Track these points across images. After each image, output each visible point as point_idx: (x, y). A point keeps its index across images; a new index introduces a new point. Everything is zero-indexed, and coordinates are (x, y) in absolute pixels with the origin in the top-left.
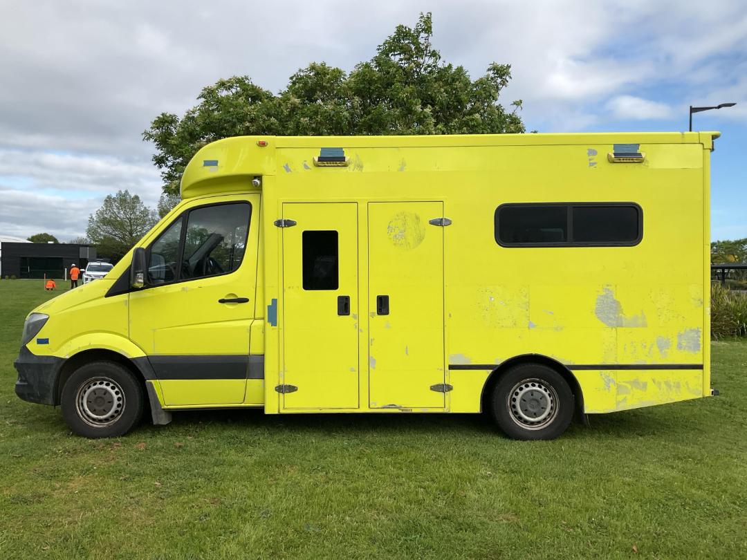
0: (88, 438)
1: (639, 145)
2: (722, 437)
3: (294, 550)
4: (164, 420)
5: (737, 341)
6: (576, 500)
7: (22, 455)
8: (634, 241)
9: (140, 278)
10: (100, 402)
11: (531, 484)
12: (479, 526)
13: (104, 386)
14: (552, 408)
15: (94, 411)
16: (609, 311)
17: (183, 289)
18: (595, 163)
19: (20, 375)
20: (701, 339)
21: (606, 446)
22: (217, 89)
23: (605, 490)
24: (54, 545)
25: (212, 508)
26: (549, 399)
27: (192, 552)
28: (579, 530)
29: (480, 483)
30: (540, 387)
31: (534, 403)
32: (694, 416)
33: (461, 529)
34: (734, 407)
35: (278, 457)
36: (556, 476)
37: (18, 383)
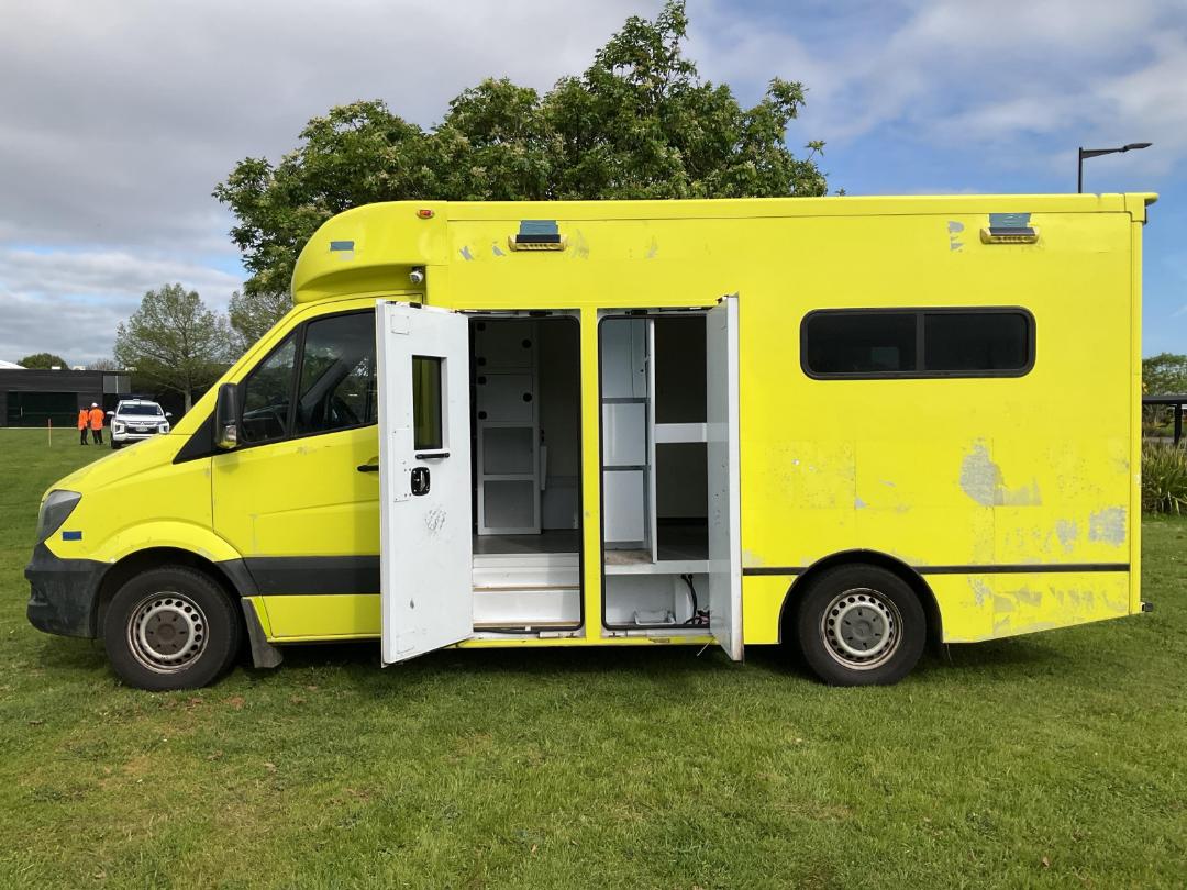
0: (149, 690)
1: (1030, 214)
2: (1156, 677)
3: (503, 872)
4: (272, 661)
5: (1159, 520)
6: (945, 784)
7: (45, 721)
8: (1021, 369)
9: (232, 434)
10: (167, 631)
11: (868, 758)
12: (794, 829)
13: (173, 607)
14: (891, 635)
15: (157, 648)
16: (983, 481)
17: (300, 450)
18: (960, 245)
19: (34, 591)
20: (1126, 524)
21: (978, 693)
22: (331, 122)
23: (986, 764)
24: (113, 870)
25: (363, 803)
26: (887, 621)
27: (338, 879)
28: (954, 833)
29: (788, 757)
30: (872, 601)
31: (864, 628)
32: (1109, 643)
33: (766, 834)
34: (1170, 627)
35: (460, 719)
36: (907, 745)
37: (32, 602)
